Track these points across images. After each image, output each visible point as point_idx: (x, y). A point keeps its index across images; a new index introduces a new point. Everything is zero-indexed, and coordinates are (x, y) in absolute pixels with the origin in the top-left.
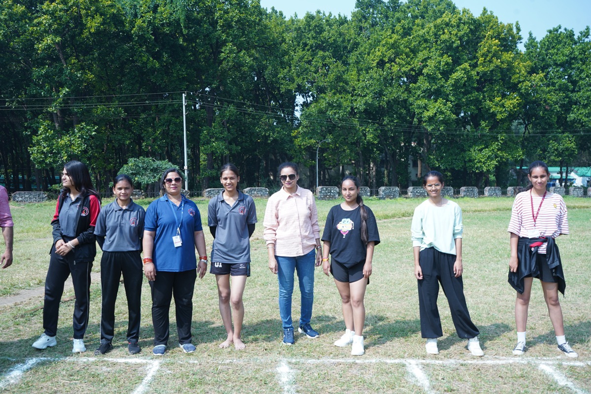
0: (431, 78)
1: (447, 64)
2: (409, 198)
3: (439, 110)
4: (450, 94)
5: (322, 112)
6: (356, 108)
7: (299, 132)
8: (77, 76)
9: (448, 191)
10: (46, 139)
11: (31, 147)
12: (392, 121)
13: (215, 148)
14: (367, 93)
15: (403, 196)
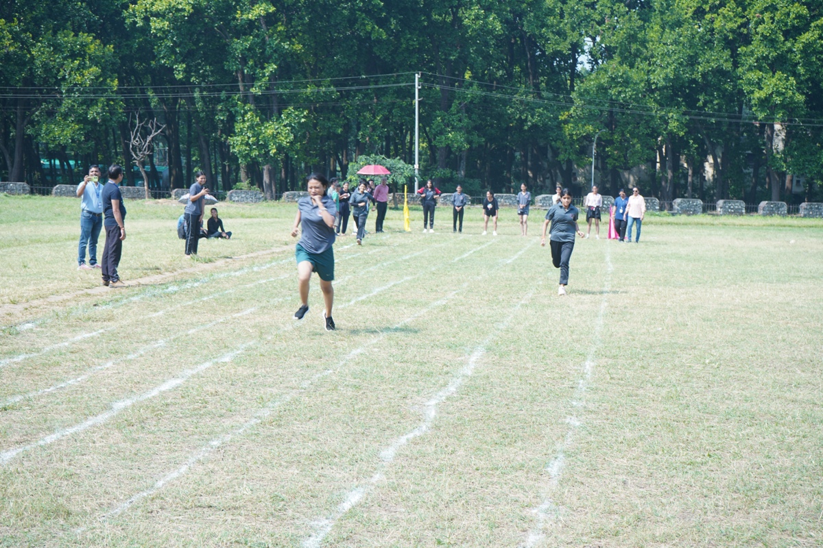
0: (770, 41)
1: (799, 16)
2: (717, 215)
3: (775, 89)
4: (799, 63)
5: (602, 89)
6: (654, 83)
7: (571, 115)
8: (284, 47)
9: (779, 208)
10: (251, 127)
11: (231, 136)
12: (711, 102)
13: (451, 140)
14: (668, 63)
15: (709, 212)
